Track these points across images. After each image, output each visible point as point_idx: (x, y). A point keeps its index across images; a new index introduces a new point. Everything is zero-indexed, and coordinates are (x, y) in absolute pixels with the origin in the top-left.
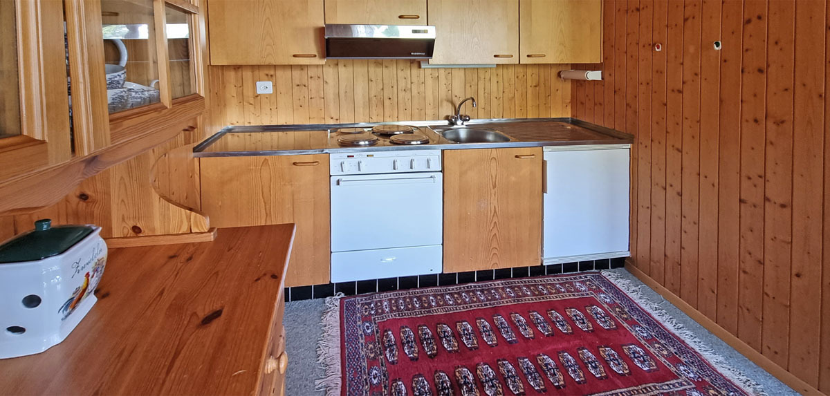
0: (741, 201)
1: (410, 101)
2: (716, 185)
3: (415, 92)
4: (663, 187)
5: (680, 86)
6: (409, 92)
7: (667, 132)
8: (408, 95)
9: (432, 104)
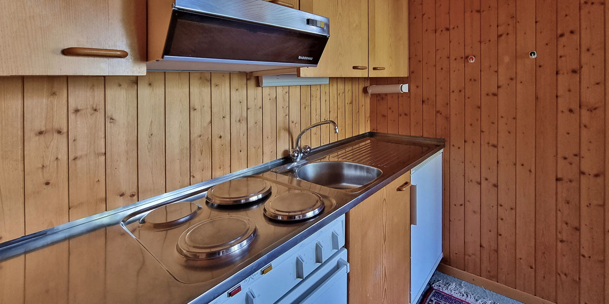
0: (557, 180)
1: (245, 136)
2: (533, 170)
3: (251, 122)
4: (477, 183)
5: (494, 90)
6: (244, 122)
7: (482, 131)
8: (243, 128)
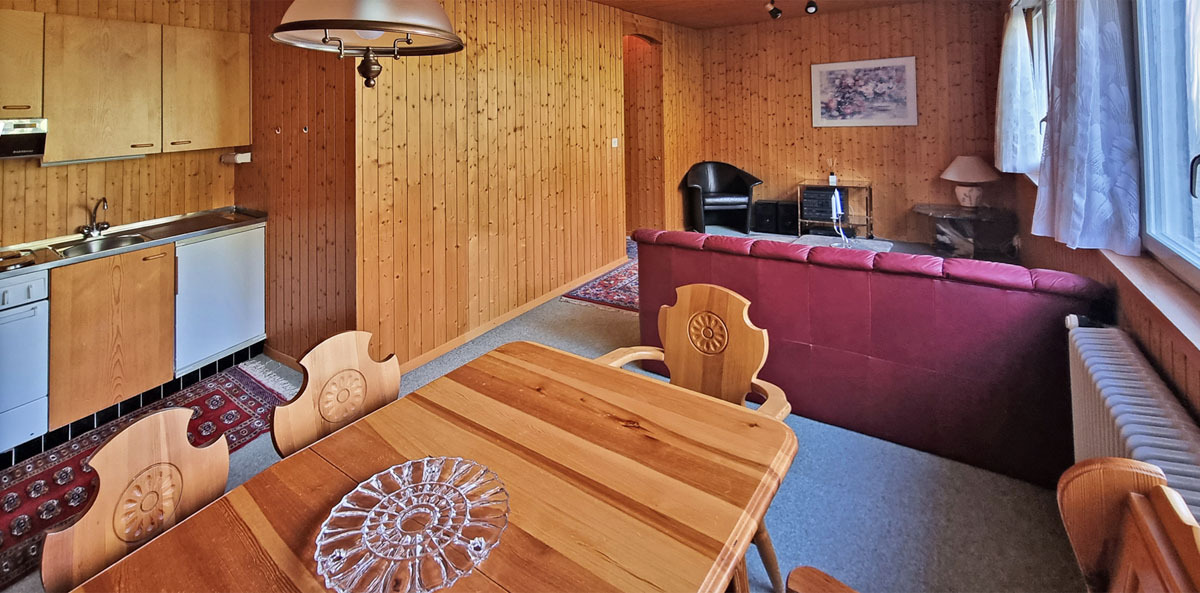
1: (22, 213)
2: (307, 241)
3: (30, 200)
4: (283, 256)
6: (21, 201)
8: (19, 206)
9: (56, 214)
